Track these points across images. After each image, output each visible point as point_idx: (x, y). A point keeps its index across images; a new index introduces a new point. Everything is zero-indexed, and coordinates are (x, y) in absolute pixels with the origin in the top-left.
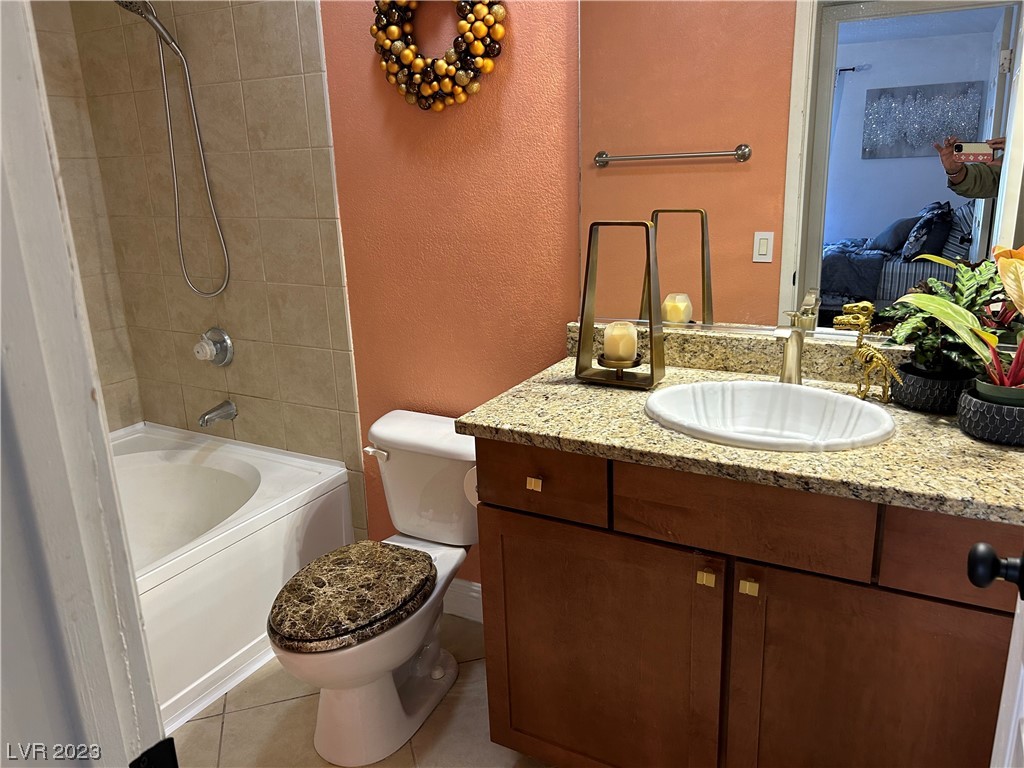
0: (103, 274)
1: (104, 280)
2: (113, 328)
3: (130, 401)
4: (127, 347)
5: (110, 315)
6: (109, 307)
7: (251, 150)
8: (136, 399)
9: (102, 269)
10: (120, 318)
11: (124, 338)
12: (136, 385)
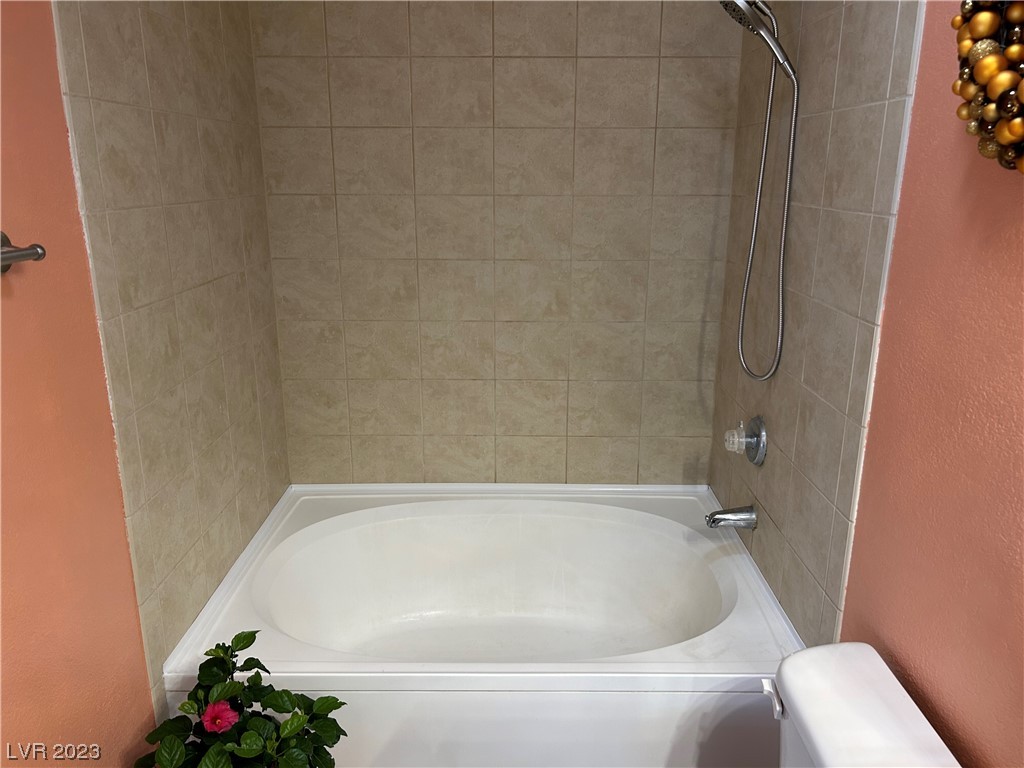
0: (704, 322)
1: (703, 329)
2: (700, 380)
3: (698, 460)
4: (710, 403)
5: (700, 365)
6: (700, 358)
7: (824, 206)
8: (705, 459)
9: (704, 316)
10: (710, 372)
11: (710, 394)
12: (710, 445)
